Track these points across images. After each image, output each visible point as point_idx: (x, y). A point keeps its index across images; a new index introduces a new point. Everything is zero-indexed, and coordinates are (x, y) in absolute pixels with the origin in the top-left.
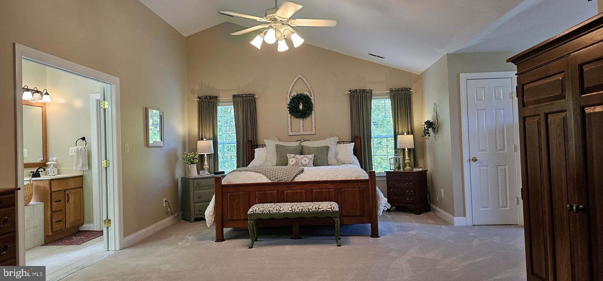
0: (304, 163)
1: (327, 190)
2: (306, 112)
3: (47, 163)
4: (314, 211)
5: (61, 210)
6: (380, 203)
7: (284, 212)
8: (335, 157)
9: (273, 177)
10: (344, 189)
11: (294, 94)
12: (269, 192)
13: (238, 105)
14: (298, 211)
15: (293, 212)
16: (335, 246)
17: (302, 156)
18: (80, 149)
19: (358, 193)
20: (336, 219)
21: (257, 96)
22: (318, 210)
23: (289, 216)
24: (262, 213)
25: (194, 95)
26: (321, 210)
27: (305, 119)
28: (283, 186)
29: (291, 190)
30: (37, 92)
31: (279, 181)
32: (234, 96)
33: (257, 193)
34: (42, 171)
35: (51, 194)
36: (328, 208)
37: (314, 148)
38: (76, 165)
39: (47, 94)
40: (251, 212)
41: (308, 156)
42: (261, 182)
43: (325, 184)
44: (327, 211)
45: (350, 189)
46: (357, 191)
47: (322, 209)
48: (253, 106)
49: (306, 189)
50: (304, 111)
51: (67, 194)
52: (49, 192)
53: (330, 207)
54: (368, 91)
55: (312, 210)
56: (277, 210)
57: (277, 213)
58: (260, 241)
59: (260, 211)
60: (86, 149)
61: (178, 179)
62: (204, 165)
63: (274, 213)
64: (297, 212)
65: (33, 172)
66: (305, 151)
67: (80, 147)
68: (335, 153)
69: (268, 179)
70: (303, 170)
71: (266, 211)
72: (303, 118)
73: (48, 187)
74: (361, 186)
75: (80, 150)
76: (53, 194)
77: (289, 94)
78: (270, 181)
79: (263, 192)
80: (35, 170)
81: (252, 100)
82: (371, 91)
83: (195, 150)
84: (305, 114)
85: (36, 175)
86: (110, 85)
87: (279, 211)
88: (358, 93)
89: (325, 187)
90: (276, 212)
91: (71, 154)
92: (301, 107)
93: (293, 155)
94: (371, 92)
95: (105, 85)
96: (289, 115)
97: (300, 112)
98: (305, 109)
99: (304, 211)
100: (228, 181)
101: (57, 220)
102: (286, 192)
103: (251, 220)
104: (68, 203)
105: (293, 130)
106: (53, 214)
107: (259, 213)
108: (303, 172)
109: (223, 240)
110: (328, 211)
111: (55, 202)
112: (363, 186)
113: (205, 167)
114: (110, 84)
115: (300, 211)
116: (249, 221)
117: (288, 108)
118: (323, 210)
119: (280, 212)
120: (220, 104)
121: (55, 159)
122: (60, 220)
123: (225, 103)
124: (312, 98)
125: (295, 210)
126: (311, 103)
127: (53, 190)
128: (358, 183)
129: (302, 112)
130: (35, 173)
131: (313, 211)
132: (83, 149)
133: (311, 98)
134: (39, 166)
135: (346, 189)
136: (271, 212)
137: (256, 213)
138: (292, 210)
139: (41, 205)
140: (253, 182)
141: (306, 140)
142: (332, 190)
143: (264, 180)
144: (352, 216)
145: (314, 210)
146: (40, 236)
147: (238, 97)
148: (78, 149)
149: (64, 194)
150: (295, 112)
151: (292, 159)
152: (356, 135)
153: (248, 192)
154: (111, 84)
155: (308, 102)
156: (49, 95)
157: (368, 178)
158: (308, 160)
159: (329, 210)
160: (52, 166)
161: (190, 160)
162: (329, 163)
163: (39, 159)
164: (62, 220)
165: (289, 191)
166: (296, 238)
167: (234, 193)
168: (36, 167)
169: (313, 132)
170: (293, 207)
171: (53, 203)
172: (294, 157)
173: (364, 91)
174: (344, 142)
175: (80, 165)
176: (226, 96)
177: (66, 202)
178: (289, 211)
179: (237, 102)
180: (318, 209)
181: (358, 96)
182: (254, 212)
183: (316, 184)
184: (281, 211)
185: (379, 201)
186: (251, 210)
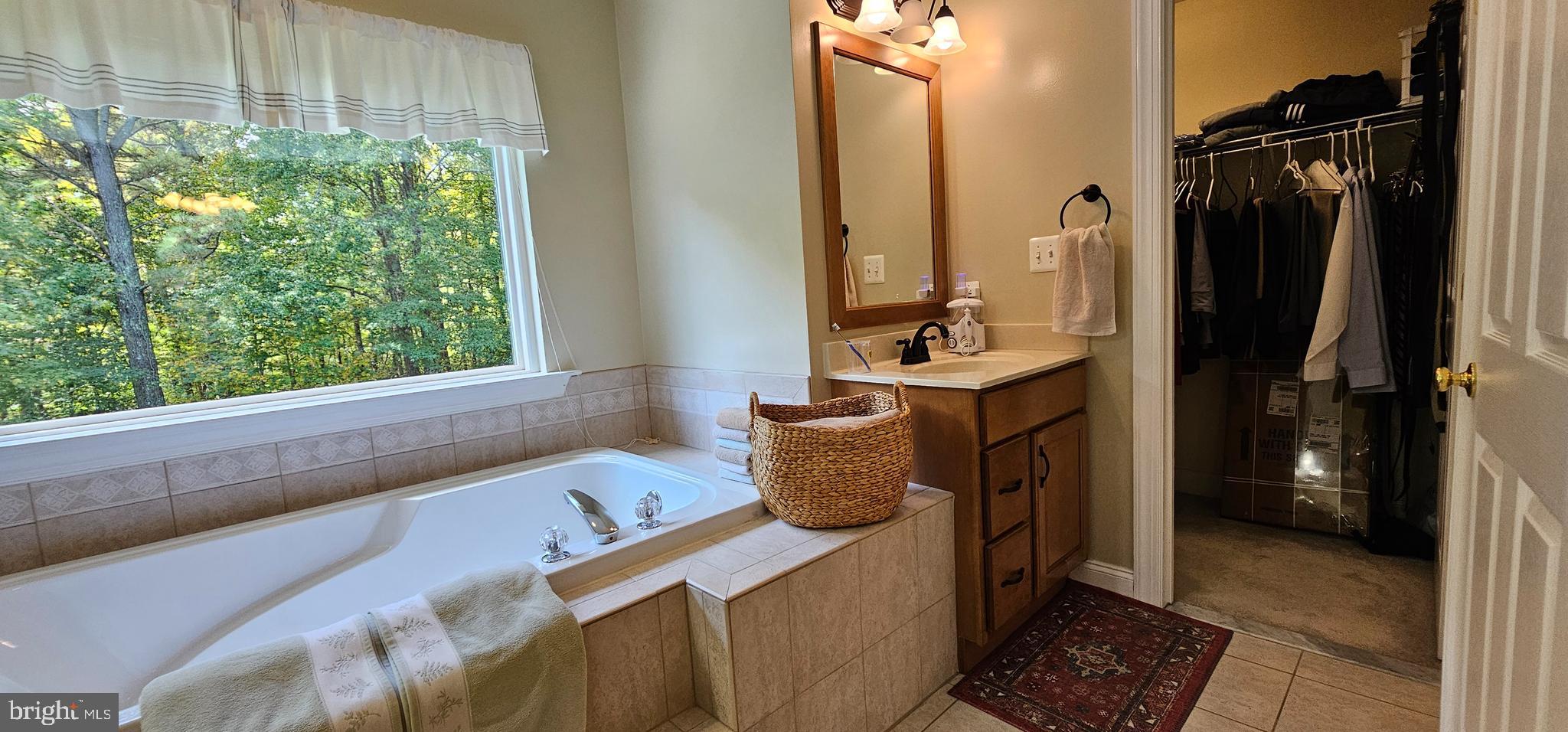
3: (949, 305)
5: (1019, 527)
18: (1081, 240)
34: (933, 338)
35: (982, 455)
38: (1066, 314)
51: (1041, 447)
52: (977, 449)
60: (1110, 239)
65: (907, 342)
67: (1081, 234)
73: (972, 426)
75: (1086, 244)
76: (989, 457)
80: (910, 333)
85: (916, 351)
91: (1034, 266)
101: (1008, 575)
104: (1042, 486)
106: (992, 547)
111: (999, 493)
121: (973, 286)
122: (1017, 571)
127: (990, 437)
130: (910, 345)
132: (1098, 238)
134: (924, 318)
148: (1072, 243)
149: (1029, 450)
163: (920, 291)
164: (1022, 574)
168: (915, 319)
171: (993, 496)
175: (1084, 314)
177: (1038, 484)
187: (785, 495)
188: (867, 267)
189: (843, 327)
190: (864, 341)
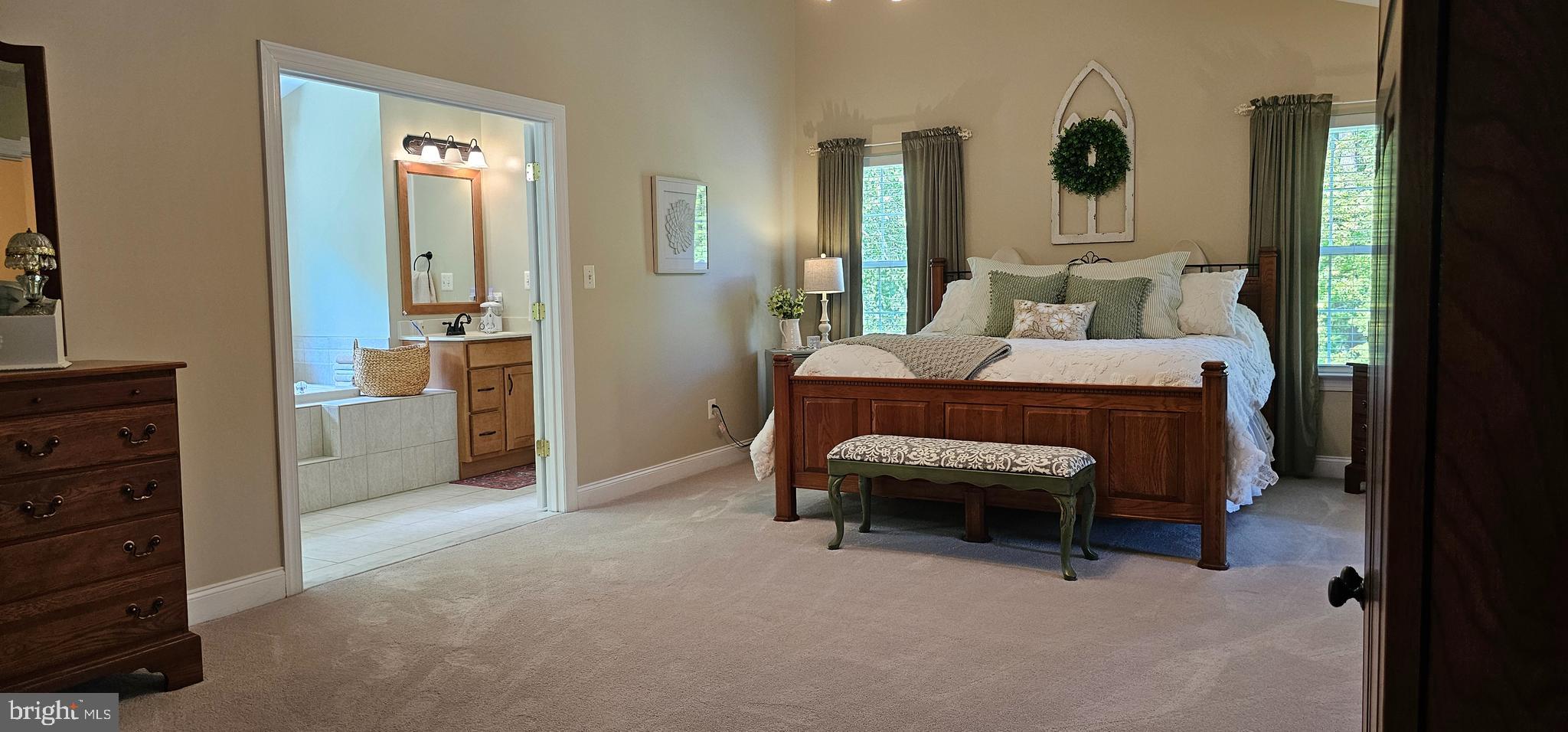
0: (1058, 328)
1: (1069, 412)
2: (1105, 175)
3: (482, 305)
4: (999, 471)
5: (495, 410)
6: (1239, 463)
7: (918, 465)
8: (1167, 312)
9: (919, 365)
10: (1121, 414)
11: (1074, 119)
12: (905, 405)
13: (916, 161)
14: (956, 466)
15: (942, 467)
16: (1054, 576)
17: (1055, 307)
19: (1163, 427)
20: (1064, 499)
21: (966, 134)
22: (1011, 469)
23: (930, 477)
24: (862, 460)
25: (810, 137)
26: (1020, 469)
27: (1102, 197)
28: (945, 391)
29: (966, 405)
30: (454, 145)
31: (934, 378)
32: (907, 137)
33: (874, 405)
35: (469, 373)
36: (1041, 467)
37: (1099, 282)
39: (477, 149)
40: (836, 454)
41: (1073, 307)
42: (887, 377)
43: (1062, 393)
44: (1035, 473)
45: (1140, 415)
46: (1162, 421)
47: (1021, 466)
48: (954, 161)
49: (1007, 405)
50: (1097, 173)
51: (509, 375)
52: (465, 370)
53: (1046, 462)
54: (1316, 101)
55: (994, 468)
56: (899, 458)
57: (898, 464)
58: (877, 532)
59: (857, 455)
61: (756, 354)
62: (821, 323)
63: (890, 463)
64: (950, 467)
65: (450, 324)
66: (1072, 292)
68: (1170, 299)
69: (907, 370)
70: (1006, 351)
71: (872, 457)
72: (1098, 194)
73: (464, 362)
74: (1178, 408)
76: (473, 373)
77: (1058, 123)
78: (913, 377)
79: (890, 404)
80: (452, 319)
81: (952, 144)
82: (1330, 99)
83: (800, 283)
84: (1101, 179)
85: (455, 330)
86: (541, 124)
87: (905, 460)
88: (1279, 108)
89: (1064, 403)
90: (897, 461)
92: (1092, 159)
93: (1030, 303)
94: (1327, 101)
95: (532, 123)
96: (1056, 185)
97: (1085, 174)
98: (1102, 165)
99: (971, 468)
100: (812, 367)
101: (484, 432)
102: (948, 409)
103: (836, 476)
104: (510, 394)
105: (1065, 230)
106: (474, 417)
107: (854, 460)
108: (1006, 356)
109: (796, 518)
110: (1040, 474)
111: (479, 391)
112: (1184, 409)
113: (823, 328)
114: (541, 121)
115: (961, 466)
116: (830, 477)
117: (1052, 163)
118: (1024, 469)
119: (907, 463)
120: (872, 159)
121: (498, 295)
122: (492, 431)
123: (885, 157)
124: (1129, 132)
125: (946, 461)
126: (1124, 147)
127: (472, 365)
128: (1167, 399)
129: (1091, 175)
130: (452, 325)
131: (995, 470)
133: (1125, 131)
134: (465, 311)
135: (1127, 414)
136: (884, 460)
137: (846, 459)
138: (940, 460)
139: (450, 398)
140: (870, 376)
141: (1099, 260)
142: (1084, 413)
143: (897, 370)
144: (1143, 497)
145: (998, 467)
146: (450, 463)
147: (915, 138)
149: (501, 375)
150: (1071, 176)
151: (1024, 315)
152: (1266, 244)
153: (851, 401)
154: (544, 122)
155: (1111, 146)
156: (480, 151)
157: (1200, 385)
158: (1071, 321)
159: (1042, 471)
160: (489, 312)
161: (781, 307)
162: (1145, 329)
163: (469, 298)
164: (495, 432)
165: (959, 407)
166: (970, 538)
167: (820, 401)
168: (459, 312)
169: (1127, 235)
170: (944, 453)
171: (474, 392)
172: (1029, 310)
173: (1302, 100)
174: (1221, 266)
176: (886, 139)
177: (507, 392)
178: (932, 462)
179: (914, 152)
180: (1011, 466)
181: (1279, 116)
182: (841, 456)
183: (1037, 394)
184: (909, 460)
185: (1238, 457)
186: (836, 450)
187: (368, 381)
188: (443, 279)
189: (409, 313)
190: (420, 321)
